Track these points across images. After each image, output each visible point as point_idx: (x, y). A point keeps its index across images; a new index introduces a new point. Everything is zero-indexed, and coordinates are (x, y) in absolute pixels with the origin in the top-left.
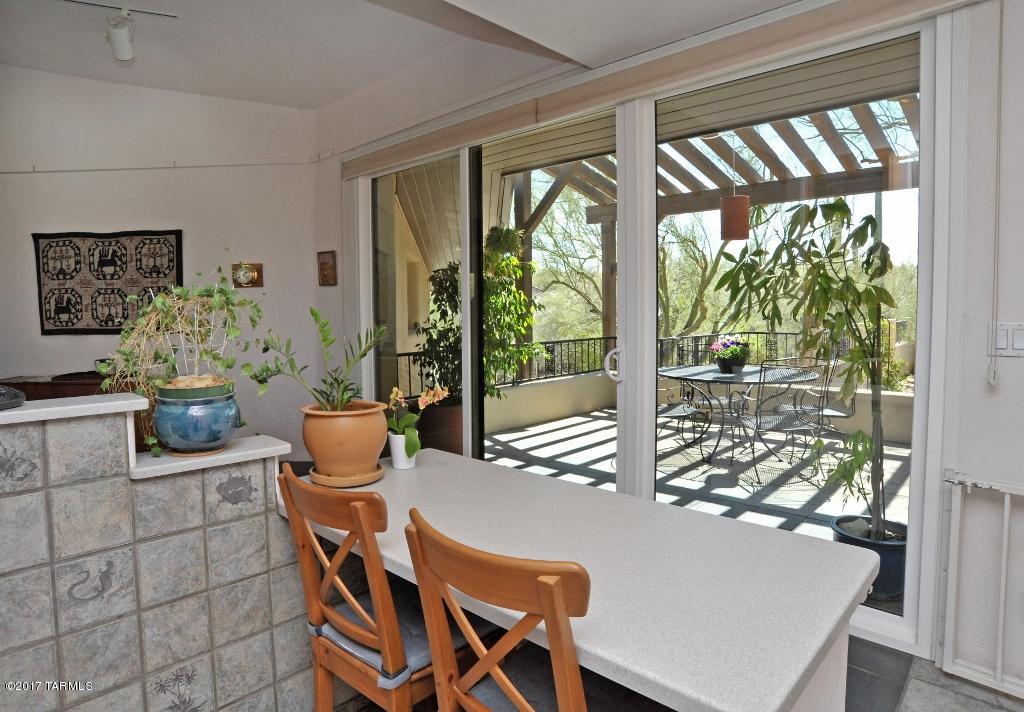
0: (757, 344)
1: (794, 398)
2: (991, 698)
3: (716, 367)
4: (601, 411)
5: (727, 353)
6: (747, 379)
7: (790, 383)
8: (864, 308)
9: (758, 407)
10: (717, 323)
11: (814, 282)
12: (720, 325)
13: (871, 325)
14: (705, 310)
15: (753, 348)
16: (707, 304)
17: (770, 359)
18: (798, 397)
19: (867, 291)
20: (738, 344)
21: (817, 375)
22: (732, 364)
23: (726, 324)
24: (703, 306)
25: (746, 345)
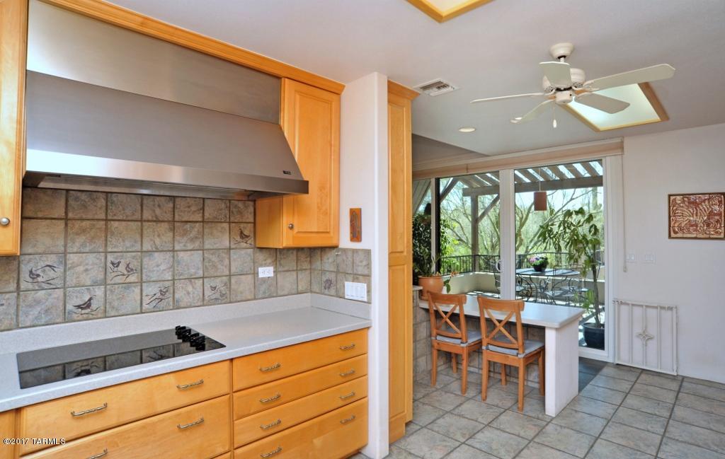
0: (551, 259)
1: (569, 284)
2: (629, 368)
3: (533, 269)
4: (472, 292)
5: (538, 263)
6: (547, 274)
7: (567, 276)
8: (590, 245)
9: (553, 287)
10: (528, 247)
11: (573, 236)
12: (530, 248)
13: (592, 251)
14: (521, 240)
15: (549, 261)
16: (523, 237)
17: (557, 265)
18: (570, 283)
19: (591, 240)
20: (543, 258)
21: (579, 273)
22: (540, 268)
23: (533, 248)
24: (520, 238)
25: (546, 259)
